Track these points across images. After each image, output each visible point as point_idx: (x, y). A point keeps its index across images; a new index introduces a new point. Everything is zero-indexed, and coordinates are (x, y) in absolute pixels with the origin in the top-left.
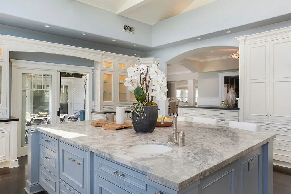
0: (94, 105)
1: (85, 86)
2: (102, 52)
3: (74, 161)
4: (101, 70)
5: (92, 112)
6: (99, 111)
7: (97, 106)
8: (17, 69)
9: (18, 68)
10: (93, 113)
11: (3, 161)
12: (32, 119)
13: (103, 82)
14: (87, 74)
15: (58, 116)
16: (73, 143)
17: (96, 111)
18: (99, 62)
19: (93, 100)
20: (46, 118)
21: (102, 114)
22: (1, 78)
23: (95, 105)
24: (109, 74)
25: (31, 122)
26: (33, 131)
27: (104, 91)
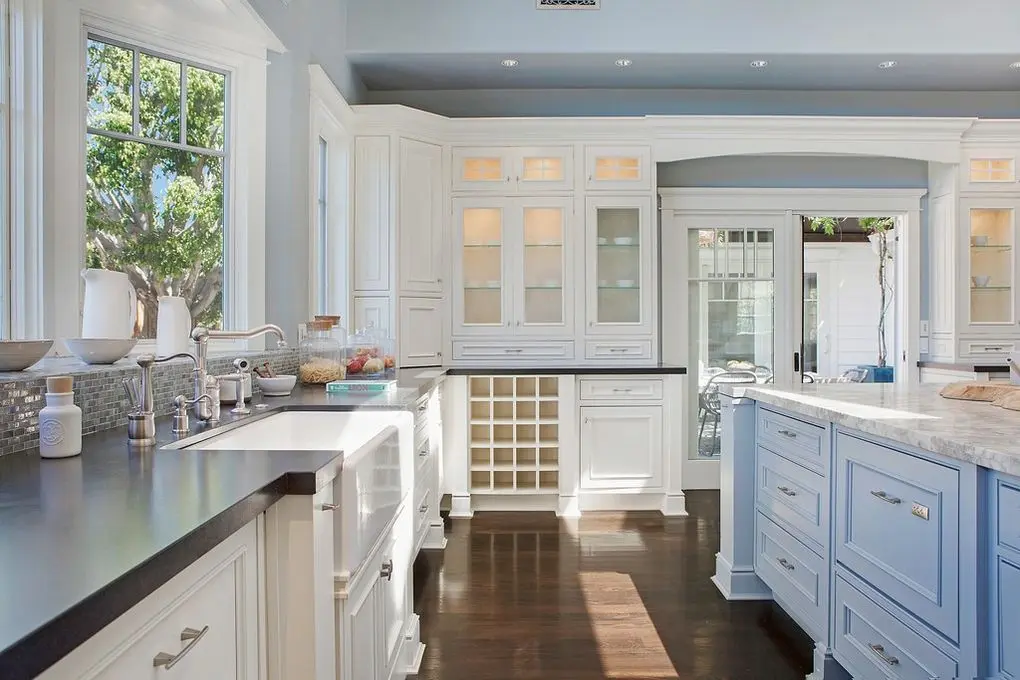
0: (928, 336)
1: (881, 272)
2: (964, 123)
3: (899, 502)
4: (961, 198)
5: (920, 365)
6: (952, 360)
7: (941, 342)
8: (675, 215)
9: (678, 213)
10: (923, 369)
11: (648, 491)
12: (710, 382)
13: (969, 244)
14: (900, 218)
15: (797, 369)
16: (895, 436)
17: (939, 360)
18: (949, 166)
19: (927, 319)
20: (751, 380)
21: (969, 370)
22: (638, 245)
23: (936, 336)
24: (996, 212)
25: (708, 391)
26: (738, 401)
27: (974, 279)
